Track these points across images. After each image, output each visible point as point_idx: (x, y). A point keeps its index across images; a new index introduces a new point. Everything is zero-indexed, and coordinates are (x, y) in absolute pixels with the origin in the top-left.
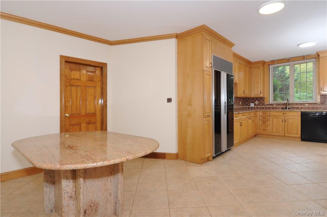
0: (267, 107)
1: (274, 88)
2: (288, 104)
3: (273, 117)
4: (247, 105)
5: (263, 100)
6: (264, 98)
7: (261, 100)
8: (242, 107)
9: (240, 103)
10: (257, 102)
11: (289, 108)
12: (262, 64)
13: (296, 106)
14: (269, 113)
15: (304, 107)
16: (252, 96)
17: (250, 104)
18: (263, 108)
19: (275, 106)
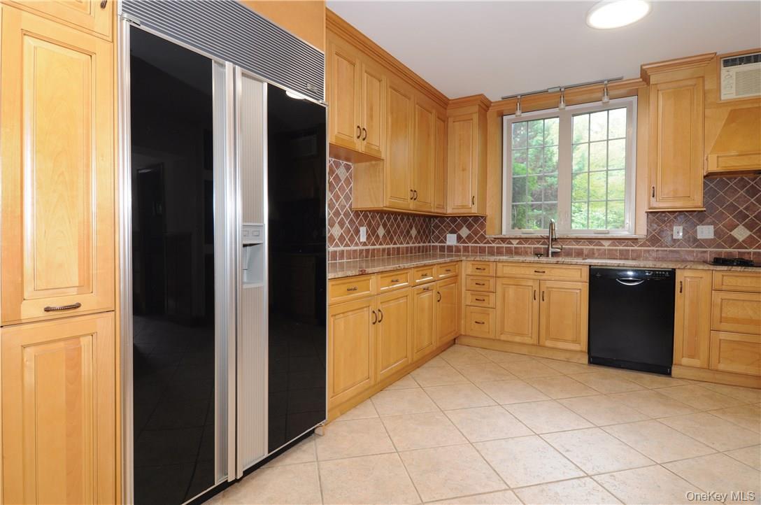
0: (494, 247)
1: (514, 189)
2: (552, 239)
3: (505, 281)
4: (437, 239)
5: (483, 226)
6: (484, 218)
7: (475, 222)
8: (421, 244)
9: (414, 232)
10: (464, 232)
11: (554, 254)
12: (476, 108)
13: (577, 247)
14: (492, 266)
15: (599, 250)
16: (450, 210)
17: (445, 238)
18: (482, 250)
19: (515, 243)
